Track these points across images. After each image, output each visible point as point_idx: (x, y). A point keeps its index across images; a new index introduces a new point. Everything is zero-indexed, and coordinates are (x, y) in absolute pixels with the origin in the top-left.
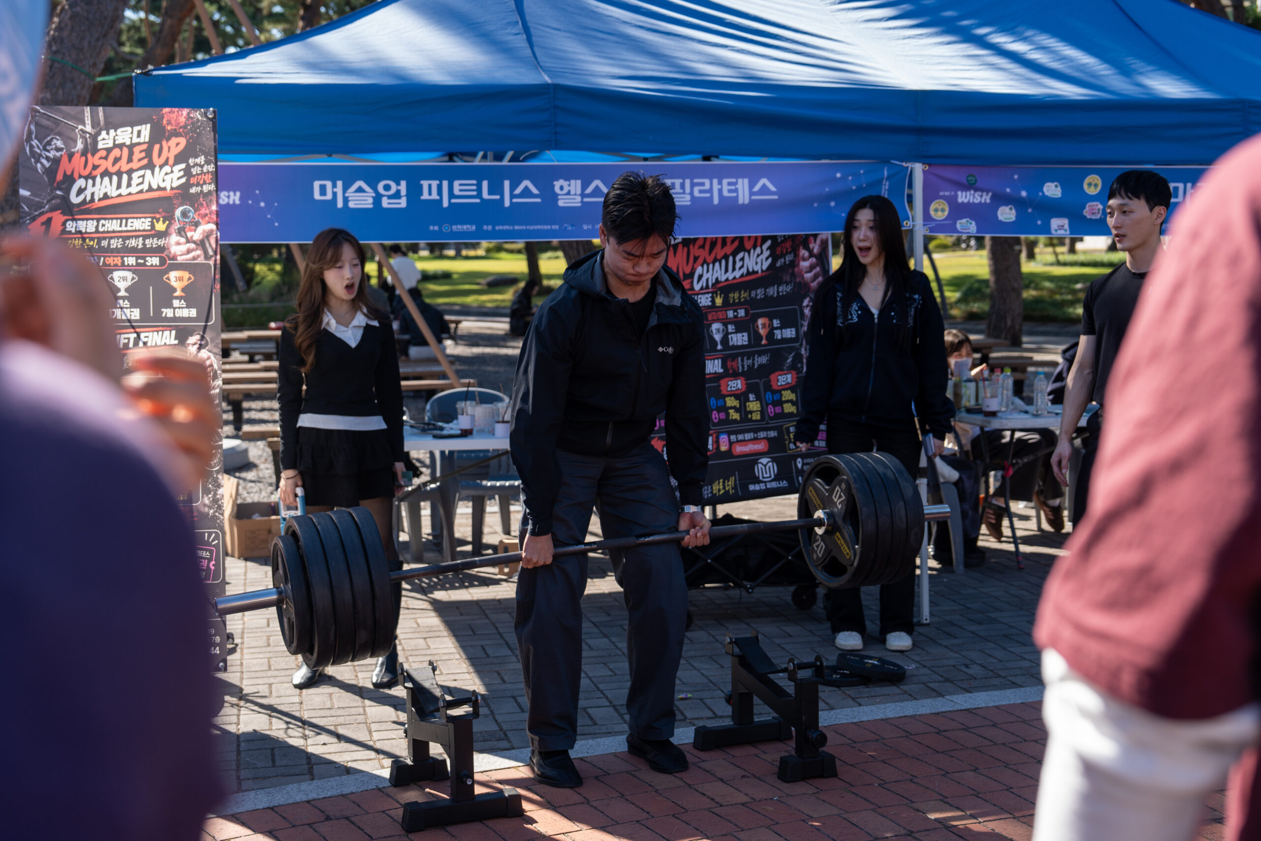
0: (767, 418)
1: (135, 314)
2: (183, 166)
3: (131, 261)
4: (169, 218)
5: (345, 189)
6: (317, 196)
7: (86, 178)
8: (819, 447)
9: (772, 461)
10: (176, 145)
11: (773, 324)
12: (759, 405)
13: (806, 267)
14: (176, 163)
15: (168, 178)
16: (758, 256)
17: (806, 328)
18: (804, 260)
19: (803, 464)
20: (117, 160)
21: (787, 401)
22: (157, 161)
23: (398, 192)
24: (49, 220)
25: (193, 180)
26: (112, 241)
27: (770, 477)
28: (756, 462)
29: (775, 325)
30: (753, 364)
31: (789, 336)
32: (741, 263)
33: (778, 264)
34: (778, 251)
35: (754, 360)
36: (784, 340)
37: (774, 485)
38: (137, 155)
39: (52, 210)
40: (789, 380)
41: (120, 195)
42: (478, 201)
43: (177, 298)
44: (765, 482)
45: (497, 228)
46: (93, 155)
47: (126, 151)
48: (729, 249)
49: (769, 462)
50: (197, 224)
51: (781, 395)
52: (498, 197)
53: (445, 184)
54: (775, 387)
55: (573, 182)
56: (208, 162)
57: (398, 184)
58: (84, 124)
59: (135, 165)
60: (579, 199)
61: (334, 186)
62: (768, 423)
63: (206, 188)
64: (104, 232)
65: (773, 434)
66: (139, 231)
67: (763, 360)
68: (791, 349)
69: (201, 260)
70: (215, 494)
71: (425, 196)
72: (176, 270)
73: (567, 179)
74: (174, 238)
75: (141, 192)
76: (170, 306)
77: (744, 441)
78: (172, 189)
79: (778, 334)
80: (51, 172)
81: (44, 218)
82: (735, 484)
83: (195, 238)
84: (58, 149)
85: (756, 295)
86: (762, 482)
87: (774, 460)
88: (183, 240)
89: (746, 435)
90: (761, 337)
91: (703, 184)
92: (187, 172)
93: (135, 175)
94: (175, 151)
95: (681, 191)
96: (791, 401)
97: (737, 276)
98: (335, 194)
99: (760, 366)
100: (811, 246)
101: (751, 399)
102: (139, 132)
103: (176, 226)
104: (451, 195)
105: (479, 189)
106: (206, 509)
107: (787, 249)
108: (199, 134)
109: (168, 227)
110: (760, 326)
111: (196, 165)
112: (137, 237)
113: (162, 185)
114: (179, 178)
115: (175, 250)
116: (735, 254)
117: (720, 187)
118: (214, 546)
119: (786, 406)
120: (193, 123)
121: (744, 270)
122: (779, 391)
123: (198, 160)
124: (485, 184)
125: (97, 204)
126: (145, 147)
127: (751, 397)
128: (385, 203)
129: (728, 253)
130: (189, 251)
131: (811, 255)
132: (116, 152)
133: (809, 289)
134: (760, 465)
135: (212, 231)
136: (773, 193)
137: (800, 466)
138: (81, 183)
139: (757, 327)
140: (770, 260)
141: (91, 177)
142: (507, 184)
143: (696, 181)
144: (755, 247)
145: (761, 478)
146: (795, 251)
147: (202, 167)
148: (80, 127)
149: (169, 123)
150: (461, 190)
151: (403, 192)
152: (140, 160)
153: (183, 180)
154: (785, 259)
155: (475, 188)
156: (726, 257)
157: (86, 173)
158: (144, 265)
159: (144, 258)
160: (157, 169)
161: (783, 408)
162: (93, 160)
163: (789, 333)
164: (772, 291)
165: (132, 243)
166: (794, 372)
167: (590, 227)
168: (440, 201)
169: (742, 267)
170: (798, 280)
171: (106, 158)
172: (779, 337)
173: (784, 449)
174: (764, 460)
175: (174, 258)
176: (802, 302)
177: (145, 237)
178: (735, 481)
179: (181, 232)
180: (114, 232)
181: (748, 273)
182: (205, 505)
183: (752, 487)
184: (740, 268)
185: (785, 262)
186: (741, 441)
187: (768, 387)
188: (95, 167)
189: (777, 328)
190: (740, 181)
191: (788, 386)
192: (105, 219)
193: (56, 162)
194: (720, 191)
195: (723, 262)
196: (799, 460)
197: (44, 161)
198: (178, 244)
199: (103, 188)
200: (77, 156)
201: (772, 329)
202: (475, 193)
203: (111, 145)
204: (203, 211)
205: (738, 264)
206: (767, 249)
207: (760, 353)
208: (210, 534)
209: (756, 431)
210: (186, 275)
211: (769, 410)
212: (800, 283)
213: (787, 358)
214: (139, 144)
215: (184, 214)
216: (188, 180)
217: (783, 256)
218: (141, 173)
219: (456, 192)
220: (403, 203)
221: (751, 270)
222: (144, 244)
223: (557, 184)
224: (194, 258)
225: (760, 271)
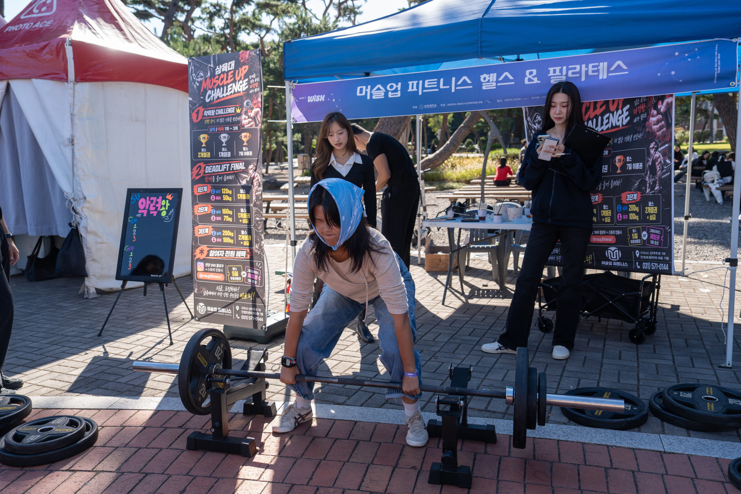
0: (615, 221)
1: (229, 154)
2: (247, 80)
3: (227, 128)
4: (242, 107)
5: (371, 90)
6: (358, 94)
7: (211, 90)
8: (654, 245)
9: (618, 250)
10: (245, 69)
11: (626, 160)
12: (610, 213)
13: (654, 122)
14: (244, 79)
15: (241, 86)
16: (620, 115)
17: (650, 163)
18: (653, 116)
19: (640, 255)
20: (222, 79)
21: (633, 212)
22: (237, 78)
23: (397, 88)
24: (199, 110)
25: (251, 87)
26: (221, 119)
27: (616, 258)
28: (607, 249)
29: (628, 160)
30: (610, 186)
31: (637, 168)
32: (607, 121)
33: (635, 121)
34: (635, 111)
35: (610, 183)
36: (634, 171)
37: (618, 264)
38: (230, 76)
39: (199, 106)
40: (635, 198)
41: (223, 97)
42: (437, 90)
43: (245, 146)
44: (613, 261)
45: (448, 105)
46: (214, 78)
47: (225, 74)
48: (599, 111)
49: (616, 250)
50: (252, 109)
51: (629, 208)
52: (448, 87)
53: (421, 82)
54: (624, 201)
55: (491, 75)
56: (257, 77)
57: (397, 85)
58: (210, 64)
59: (229, 81)
60: (494, 84)
61: (367, 88)
62: (615, 225)
63: (256, 90)
64: (218, 115)
65: (619, 232)
66: (230, 113)
67: (617, 183)
68: (639, 177)
69: (254, 127)
70: (260, 244)
71: (410, 90)
72: (244, 132)
73: (488, 73)
74: (244, 116)
75: (231, 94)
76: (242, 150)
77: (599, 235)
78: (243, 92)
79: (630, 167)
80: (199, 88)
81: (196, 111)
82: (593, 259)
83: (251, 116)
84: (202, 77)
85: (618, 141)
86: (611, 261)
87: (619, 249)
88: (247, 117)
89: (601, 231)
90: (617, 168)
91: (575, 68)
92: (249, 83)
93: (229, 86)
94: (244, 72)
95: (560, 74)
96: (635, 212)
97: (604, 130)
98: (366, 92)
99: (614, 187)
100: (659, 107)
101: (604, 208)
102: (231, 64)
103: (244, 110)
104: (424, 88)
105: (438, 84)
106: (257, 251)
107: (642, 110)
108: (253, 63)
109: (241, 111)
110: (617, 161)
111: (252, 78)
112: (229, 117)
113: (239, 90)
114: (245, 86)
115: (244, 122)
116: (602, 115)
117: (586, 69)
118: (260, 269)
119: (631, 215)
120: (251, 58)
121: (609, 125)
122: (627, 205)
123: (253, 76)
124: (442, 80)
125: (216, 102)
126: (232, 72)
127: (605, 207)
128: (390, 95)
129: (598, 114)
130: (249, 123)
131: (659, 113)
132: (222, 76)
133: (655, 136)
134: (609, 251)
135: (258, 112)
136: (625, 70)
137: (638, 255)
138: (209, 92)
139: (615, 161)
140: (629, 118)
141: (213, 89)
142: (454, 79)
143: (570, 67)
144: (617, 110)
145: (610, 258)
146: (647, 111)
147: (254, 79)
148: (209, 65)
149: (242, 59)
150: (428, 85)
151: (399, 89)
152: (231, 79)
153: (247, 87)
154: (640, 117)
155: (436, 83)
156: (596, 117)
157: (211, 87)
158: (232, 130)
159: (232, 127)
160: (237, 82)
161: (629, 216)
162: (214, 81)
163: (638, 166)
164: (628, 138)
165: (228, 120)
166: (639, 193)
167: (501, 101)
168: (418, 91)
169: (608, 123)
170: (647, 130)
171: (218, 79)
172: (630, 168)
173: (626, 242)
174: (613, 249)
175: (243, 126)
176: (650, 145)
177: (233, 117)
178: (593, 257)
179: (246, 113)
180: (221, 115)
181: (612, 127)
182: (256, 249)
183: (603, 263)
184: (606, 124)
185: (640, 119)
186: (597, 235)
187: (619, 201)
188: (215, 84)
189: (629, 163)
190: (601, 64)
191: (634, 202)
192: (218, 109)
193: (200, 83)
194: (587, 72)
195: (595, 120)
196: (637, 251)
197: (197, 83)
198: (245, 119)
199: (217, 94)
200: (208, 79)
201: (625, 163)
202: (436, 86)
203: (220, 73)
204: (255, 102)
205: (605, 121)
206: (626, 111)
207: (615, 179)
208: (259, 263)
209: (607, 229)
210: (248, 134)
211: (618, 217)
212: (649, 132)
213: (635, 183)
214: (230, 71)
215: (247, 104)
216: (249, 87)
217: (639, 115)
218: (231, 85)
219: (426, 86)
220: (399, 94)
221: (614, 125)
222: (232, 120)
223: (482, 77)
224: (251, 126)
225: (621, 126)
